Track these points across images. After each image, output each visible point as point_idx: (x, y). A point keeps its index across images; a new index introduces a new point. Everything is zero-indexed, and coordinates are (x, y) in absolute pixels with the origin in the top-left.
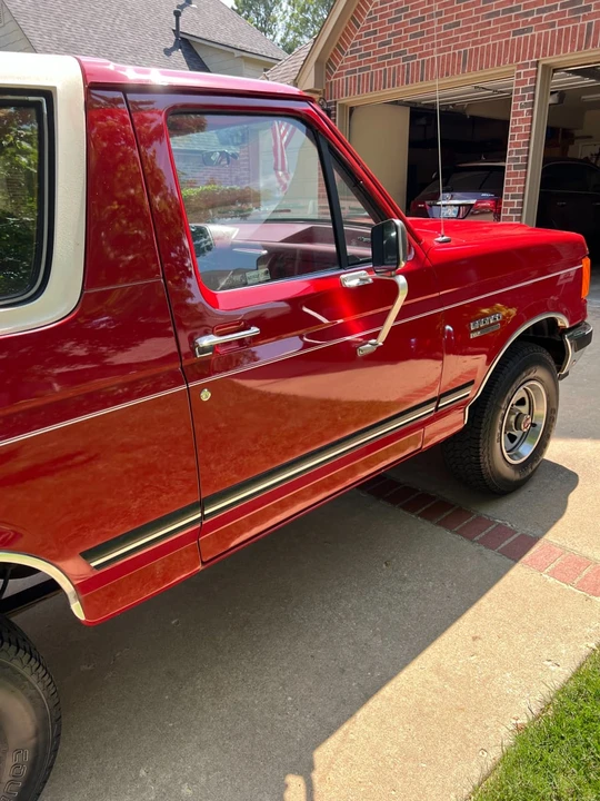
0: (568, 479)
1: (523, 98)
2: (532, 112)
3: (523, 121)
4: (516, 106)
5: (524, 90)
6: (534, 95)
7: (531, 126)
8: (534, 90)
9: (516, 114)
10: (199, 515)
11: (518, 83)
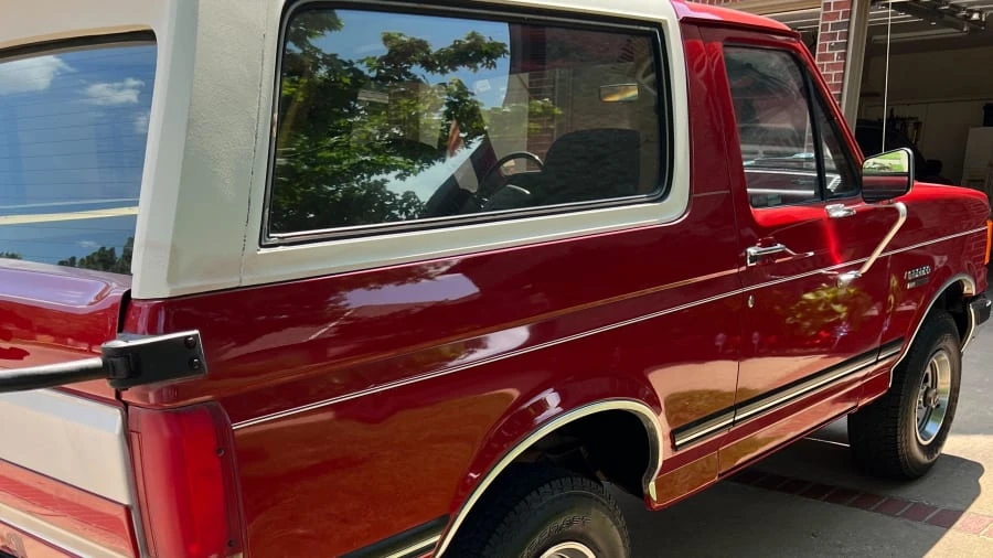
0: (976, 469)
1: (833, 36)
2: (844, 56)
3: (833, 66)
4: (823, 47)
5: (835, 26)
6: (848, 33)
7: (843, 74)
8: (849, 27)
9: (822, 58)
10: (732, 420)
11: (826, 17)
